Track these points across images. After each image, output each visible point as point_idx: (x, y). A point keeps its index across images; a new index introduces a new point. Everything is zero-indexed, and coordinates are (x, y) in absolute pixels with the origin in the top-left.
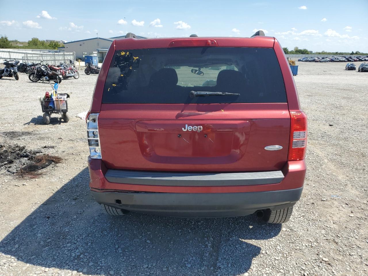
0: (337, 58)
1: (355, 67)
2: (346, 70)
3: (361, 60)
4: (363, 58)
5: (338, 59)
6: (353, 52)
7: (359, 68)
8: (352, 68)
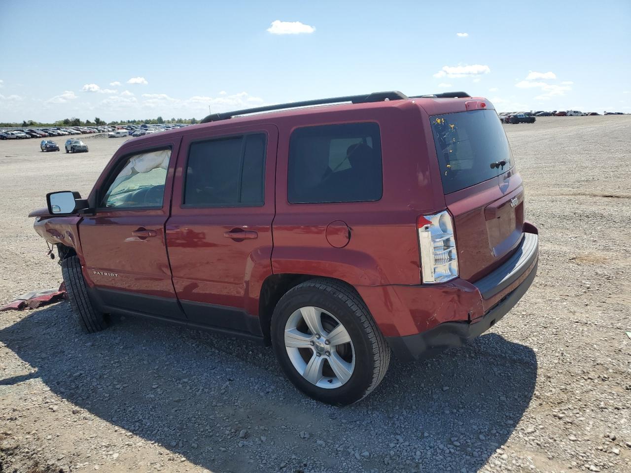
0: (10, 133)
1: (57, 146)
2: (43, 151)
3: (52, 134)
4: (54, 132)
5: (12, 134)
6: (25, 122)
7: (66, 147)
8: (53, 149)
